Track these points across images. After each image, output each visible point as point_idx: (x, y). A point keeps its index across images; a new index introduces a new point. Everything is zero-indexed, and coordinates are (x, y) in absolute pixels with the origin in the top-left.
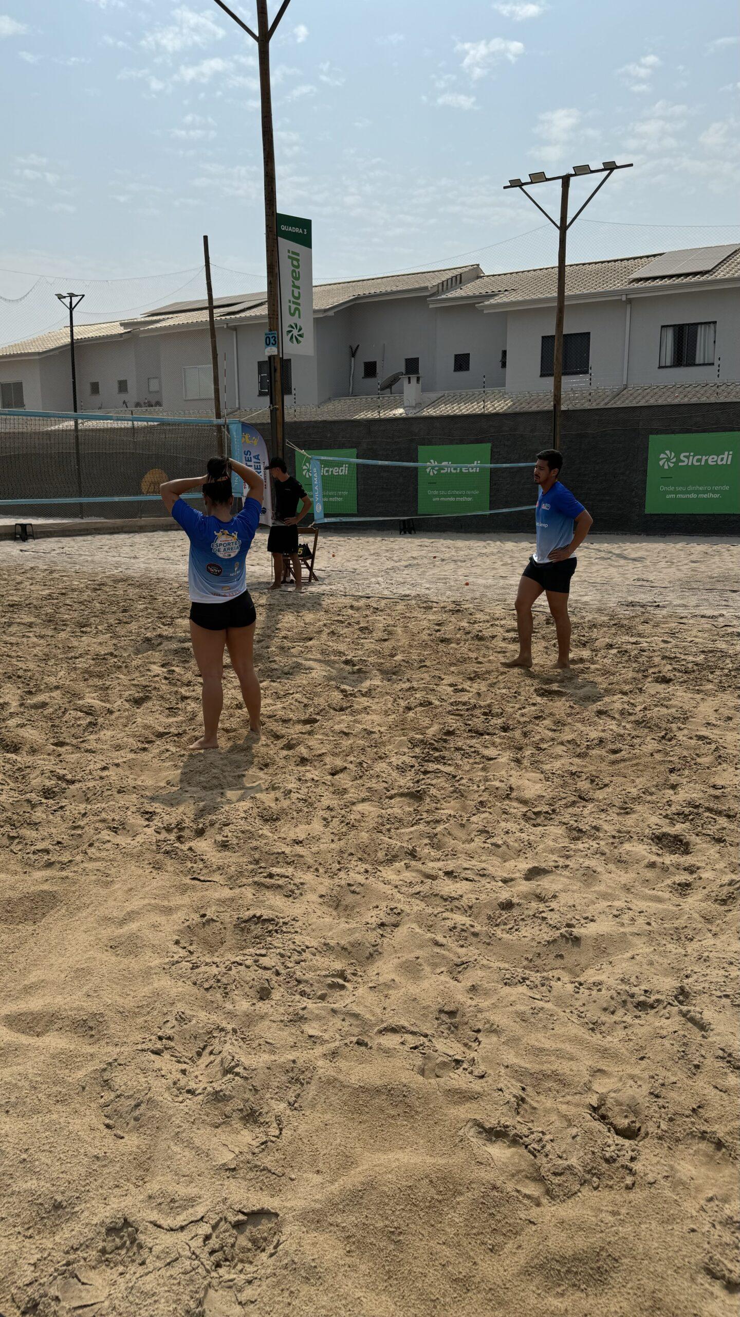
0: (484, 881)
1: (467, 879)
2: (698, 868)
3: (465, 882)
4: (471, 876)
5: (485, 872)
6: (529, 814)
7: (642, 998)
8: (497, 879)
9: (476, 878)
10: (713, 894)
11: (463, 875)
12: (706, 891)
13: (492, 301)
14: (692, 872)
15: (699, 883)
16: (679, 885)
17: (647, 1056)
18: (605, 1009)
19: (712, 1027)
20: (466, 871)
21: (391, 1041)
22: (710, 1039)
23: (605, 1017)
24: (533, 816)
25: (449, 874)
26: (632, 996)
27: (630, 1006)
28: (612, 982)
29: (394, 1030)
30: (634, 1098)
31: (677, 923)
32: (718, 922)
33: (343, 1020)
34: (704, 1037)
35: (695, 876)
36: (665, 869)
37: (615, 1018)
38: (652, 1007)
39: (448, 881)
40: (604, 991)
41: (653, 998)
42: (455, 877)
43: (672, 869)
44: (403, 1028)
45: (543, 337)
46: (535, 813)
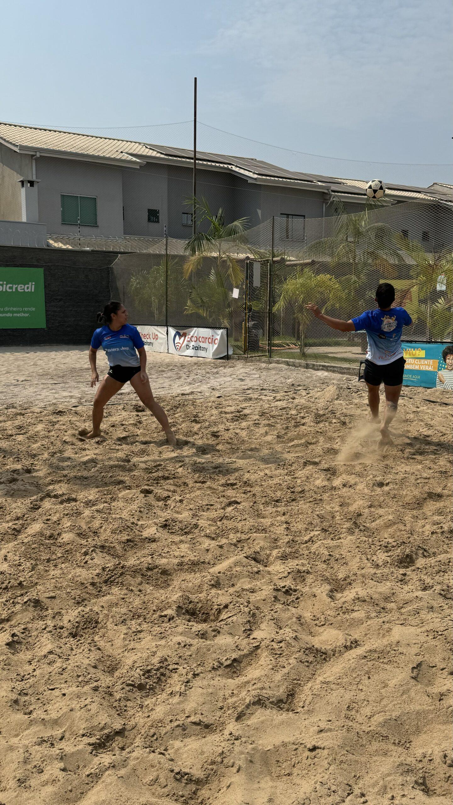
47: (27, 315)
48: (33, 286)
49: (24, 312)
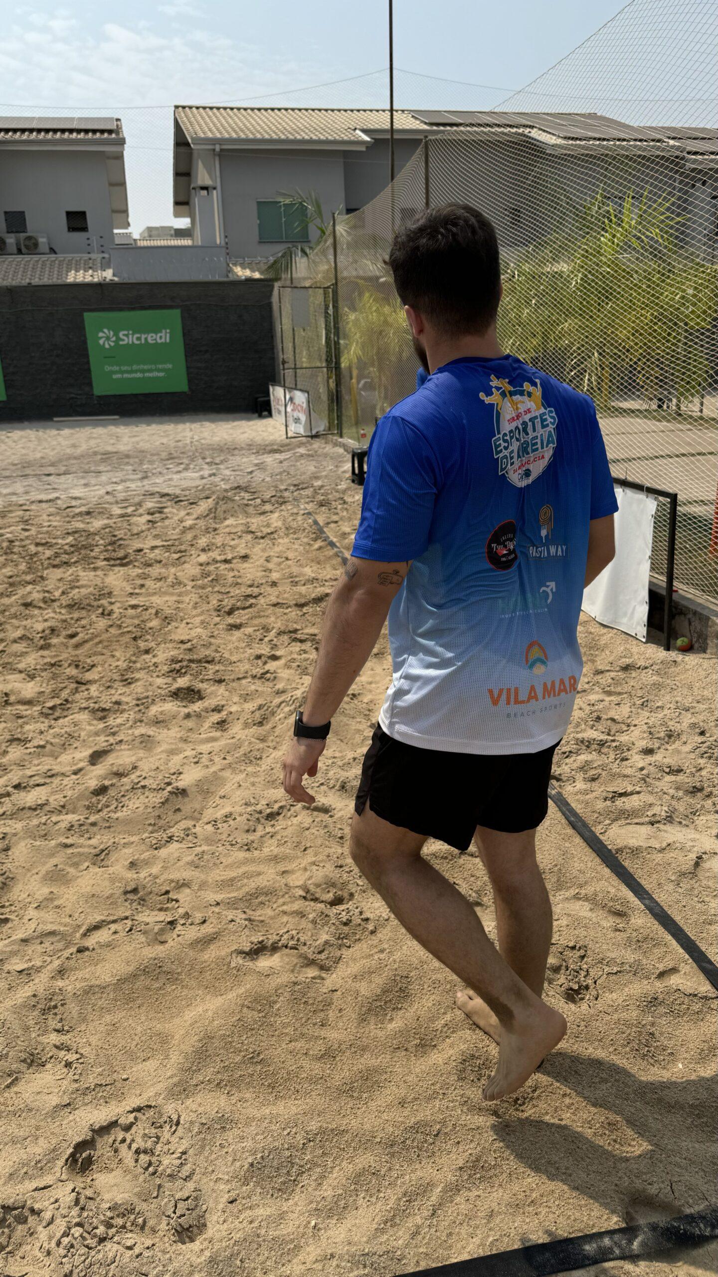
0: (56, 781)
1: (38, 785)
2: (223, 706)
3: (37, 788)
4: (42, 781)
5: (53, 772)
6: (45, 711)
7: (269, 811)
8: (68, 774)
9: (48, 780)
10: (250, 721)
11: (31, 783)
12: (241, 721)
14: (219, 711)
15: (231, 717)
16: (218, 723)
17: (308, 845)
18: (248, 831)
19: (333, 807)
20: (34, 778)
21: (103, 935)
22: (336, 816)
23: (251, 837)
24: (50, 712)
25: (17, 787)
26: (260, 812)
27: (263, 821)
28: (238, 809)
29: (96, 927)
30: (327, 876)
31: (242, 751)
32: (272, 738)
33: (41, 943)
34: (331, 816)
35: (224, 713)
36: (198, 716)
37: (259, 833)
38: (278, 814)
39: (23, 794)
40: (239, 818)
41: (276, 806)
42: (25, 787)
43: (203, 714)
44: (103, 921)
46: (50, 708)
47: (161, 374)
48: (168, 335)
49: (159, 370)
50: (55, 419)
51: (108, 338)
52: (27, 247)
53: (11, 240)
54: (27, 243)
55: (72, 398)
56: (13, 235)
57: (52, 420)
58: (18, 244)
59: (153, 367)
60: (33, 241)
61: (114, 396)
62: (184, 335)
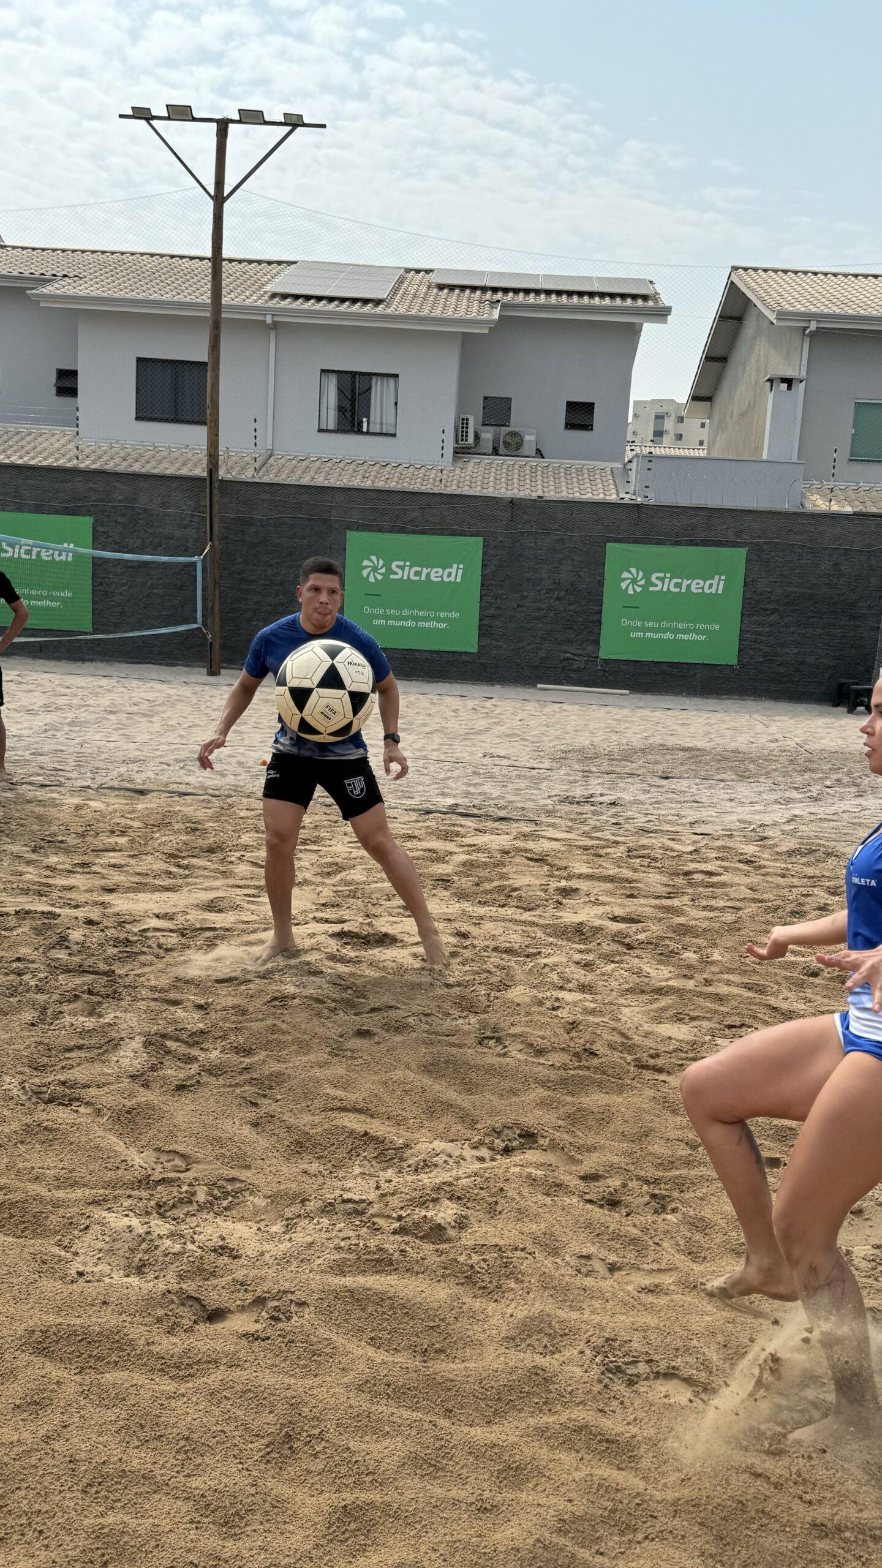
13: (47, 290)
45: (140, 361)
50: (539, 686)
51: (634, 581)
52: (506, 444)
53: (488, 435)
54: (509, 439)
55: (568, 659)
56: (491, 429)
57: (534, 686)
58: (496, 440)
59: (691, 626)
60: (517, 439)
61: (627, 662)
62: (746, 584)
